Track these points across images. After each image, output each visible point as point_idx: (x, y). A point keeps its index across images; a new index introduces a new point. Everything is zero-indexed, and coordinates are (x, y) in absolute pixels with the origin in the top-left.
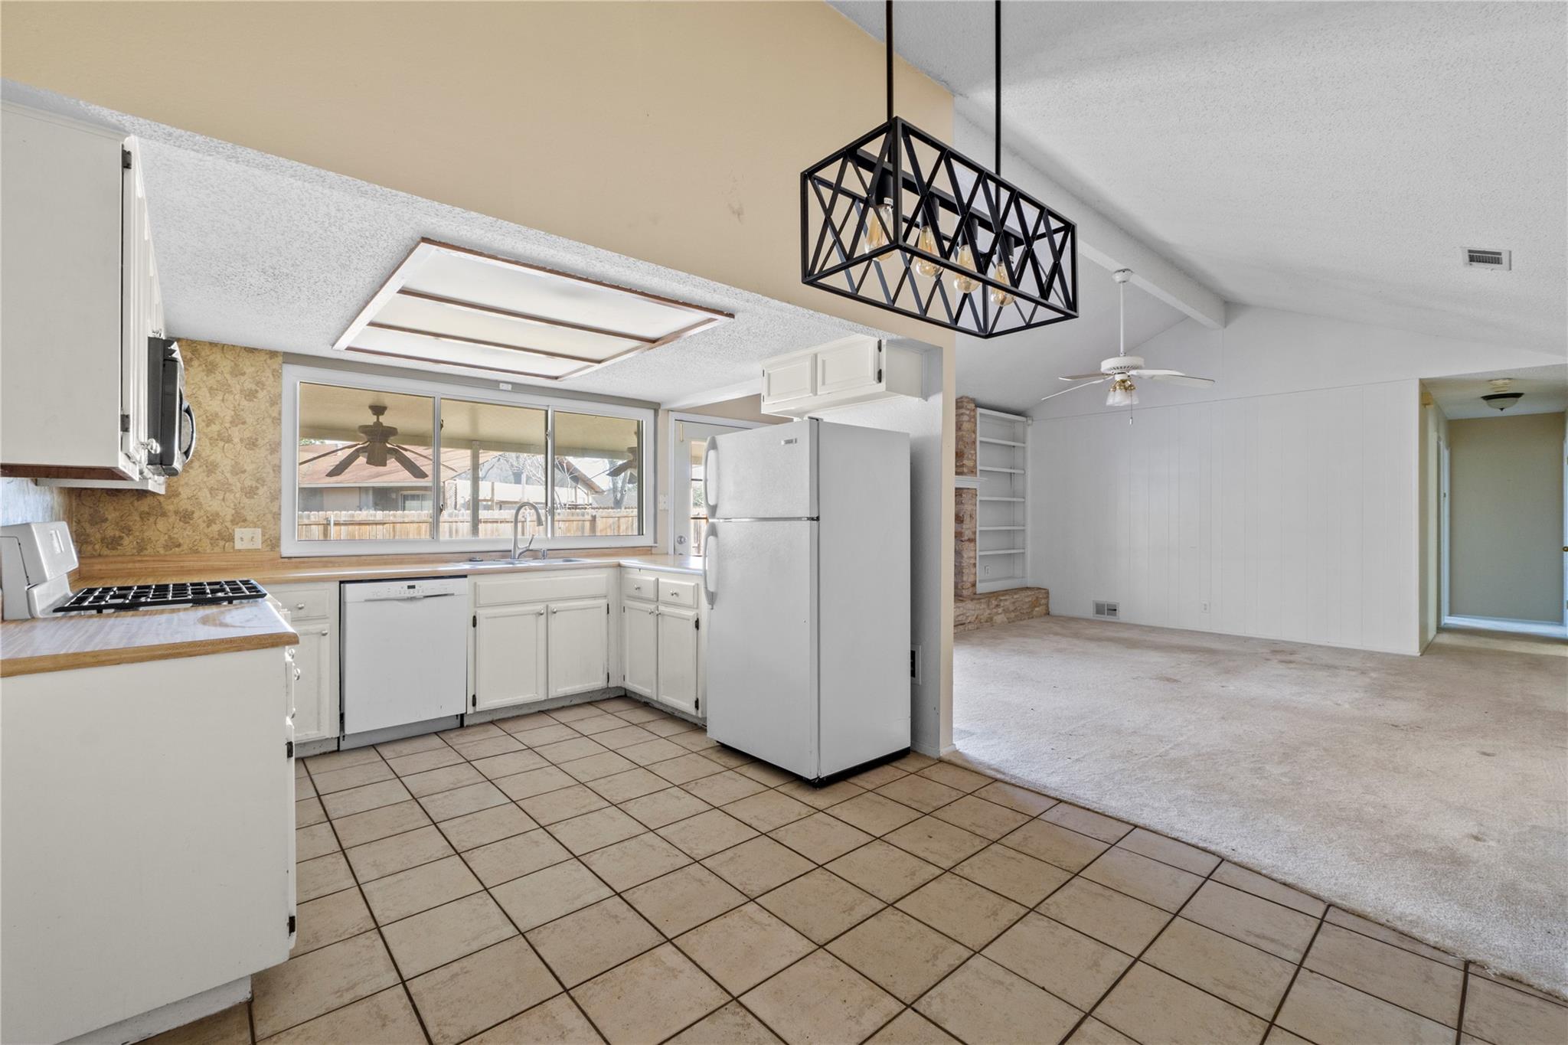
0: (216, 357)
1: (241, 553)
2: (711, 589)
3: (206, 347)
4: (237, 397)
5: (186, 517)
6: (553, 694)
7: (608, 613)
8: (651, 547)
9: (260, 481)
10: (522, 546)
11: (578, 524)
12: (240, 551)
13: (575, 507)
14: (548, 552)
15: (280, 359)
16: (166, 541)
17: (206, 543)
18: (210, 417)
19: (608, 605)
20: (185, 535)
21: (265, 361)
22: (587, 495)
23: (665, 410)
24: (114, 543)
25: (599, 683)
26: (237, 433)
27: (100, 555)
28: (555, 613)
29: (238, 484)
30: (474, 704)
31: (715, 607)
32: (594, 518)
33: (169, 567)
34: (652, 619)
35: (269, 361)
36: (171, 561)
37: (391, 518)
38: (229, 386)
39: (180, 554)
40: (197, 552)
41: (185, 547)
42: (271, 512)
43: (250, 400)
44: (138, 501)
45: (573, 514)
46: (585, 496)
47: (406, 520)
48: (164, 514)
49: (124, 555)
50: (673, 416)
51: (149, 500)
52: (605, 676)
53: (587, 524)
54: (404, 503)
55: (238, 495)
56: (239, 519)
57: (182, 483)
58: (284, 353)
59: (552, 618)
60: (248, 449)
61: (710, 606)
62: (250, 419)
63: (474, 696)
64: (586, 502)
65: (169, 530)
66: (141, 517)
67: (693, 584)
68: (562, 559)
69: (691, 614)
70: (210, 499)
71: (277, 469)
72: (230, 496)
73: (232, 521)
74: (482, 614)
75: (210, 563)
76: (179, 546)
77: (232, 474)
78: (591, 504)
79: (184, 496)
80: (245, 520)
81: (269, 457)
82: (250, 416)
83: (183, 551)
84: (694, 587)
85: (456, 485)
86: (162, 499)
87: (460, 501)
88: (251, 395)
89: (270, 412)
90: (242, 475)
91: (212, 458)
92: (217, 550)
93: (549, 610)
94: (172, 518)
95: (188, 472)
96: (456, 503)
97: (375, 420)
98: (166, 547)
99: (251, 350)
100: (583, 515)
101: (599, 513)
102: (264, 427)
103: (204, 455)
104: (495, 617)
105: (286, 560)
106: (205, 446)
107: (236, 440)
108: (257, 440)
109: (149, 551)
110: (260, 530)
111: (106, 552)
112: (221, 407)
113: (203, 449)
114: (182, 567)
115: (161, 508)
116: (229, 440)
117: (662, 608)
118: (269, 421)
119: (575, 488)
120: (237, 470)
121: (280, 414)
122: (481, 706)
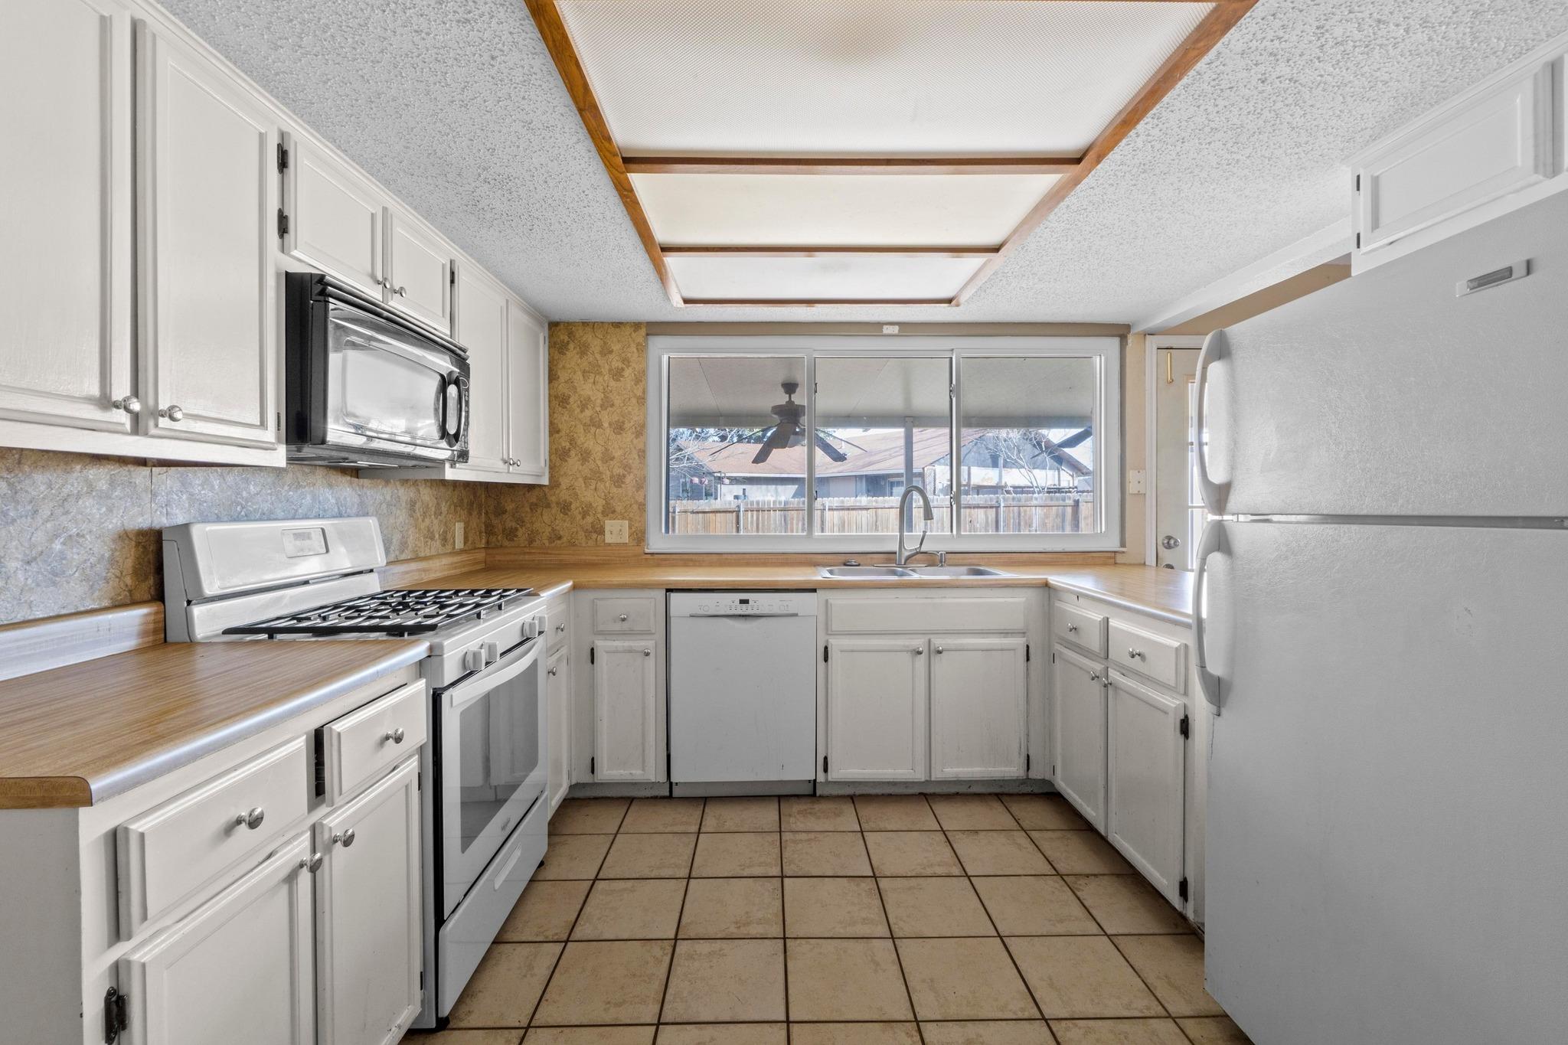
0: (588, 337)
1: (609, 548)
2: (1216, 668)
3: (580, 328)
4: (606, 378)
5: (565, 508)
6: (937, 775)
7: (1028, 660)
8: (1115, 552)
9: (627, 468)
10: (911, 546)
11: (1058, 510)
12: (609, 544)
13: (1059, 490)
14: (949, 556)
15: (643, 331)
16: (549, 533)
17: (581, 534)
18: (584, 402)
19: (1028, 647)
20: (564, 526)
21: (630, 335)
22: (1072, 476)
23: (1138, 334)
24: (511, 534)
25: (1013, 770)
26: (607, 417)
27: (501, 546)
28: (940, 652)
29: (608, 473)
30: (826, 770)
31: (1224, 711)
32: (1077, 502)
33: (551, 560)
34: (1096, 688)
35: (634, 335)
36: (551, 554)
37: (874, 504)
38: (600, 366)
39: (561, 547)
40: (574, 545)
41: (565, 539)
42: (636, 502)
43: (618, 380)
44: (529, 492)
45: (1052, 499)
46: (1070, 478)
47: (886, 506)
48: (548, 506)
49: (518, 547)
50: (1153, 342)
51: (536, 492)
52: (1023, 760)
53: (1069, 510)
54: (891, 489)
55: (607, 485)
56: (609, 511)
57: (562, 473)
58: (648, 323)
59: (936, 660)
60: (615, 434)
61: (1214, 709)
62: (617, 402)
63: (826, 758)
64: (1071, 485)
65: (552, 522)
66: (531, 509)
67: (1176, 644)
68: (964, 569)
69: (1172, 702)
70: (584, 489)
71: (642, 454)
72: (601, 486)
73: (603, 512)
74: (835, 643)
75: (583, 557)
76: (560, 538)
77: (602, 461)
78: (1076, 487)
79: (564, 486)
80: (614, 512)
81: (635, 441)
82: (617, 397)
83: (563, 543)
84: (1177, 649)
85: (935, 471)
86: (546, 490)
87: (939, 486)
88: (617, 374)
89: (635, 391)
90: (612, 462)
91: (586, 445)
92: (591, 543)
93: (932, 648)
94: (555, 510)
95: (566, 461)
96: (935, 488)
97: (788, 400)
98: (551, 540)
99: (618, 325)
100: (1064, 500)
101: (1082, 498)
102: (630, 409)
103: (579, 443)
104: (852, 651)
105: (649, 556)
106: (580, 433)
107: (606, 425)
108: (623, 423)
109: (537, 543)
110: (627, 522)
111: (506, 543)
112: (593, 390)
113: (579, 437)
114: (561, 560)
115: (546, 498)
116: (600, 426)
117: (1114, 675)
118: (634, 401)
119: (1058, 469)
120: (608, 457)
121: (644, 392)
122: (835, 774)
